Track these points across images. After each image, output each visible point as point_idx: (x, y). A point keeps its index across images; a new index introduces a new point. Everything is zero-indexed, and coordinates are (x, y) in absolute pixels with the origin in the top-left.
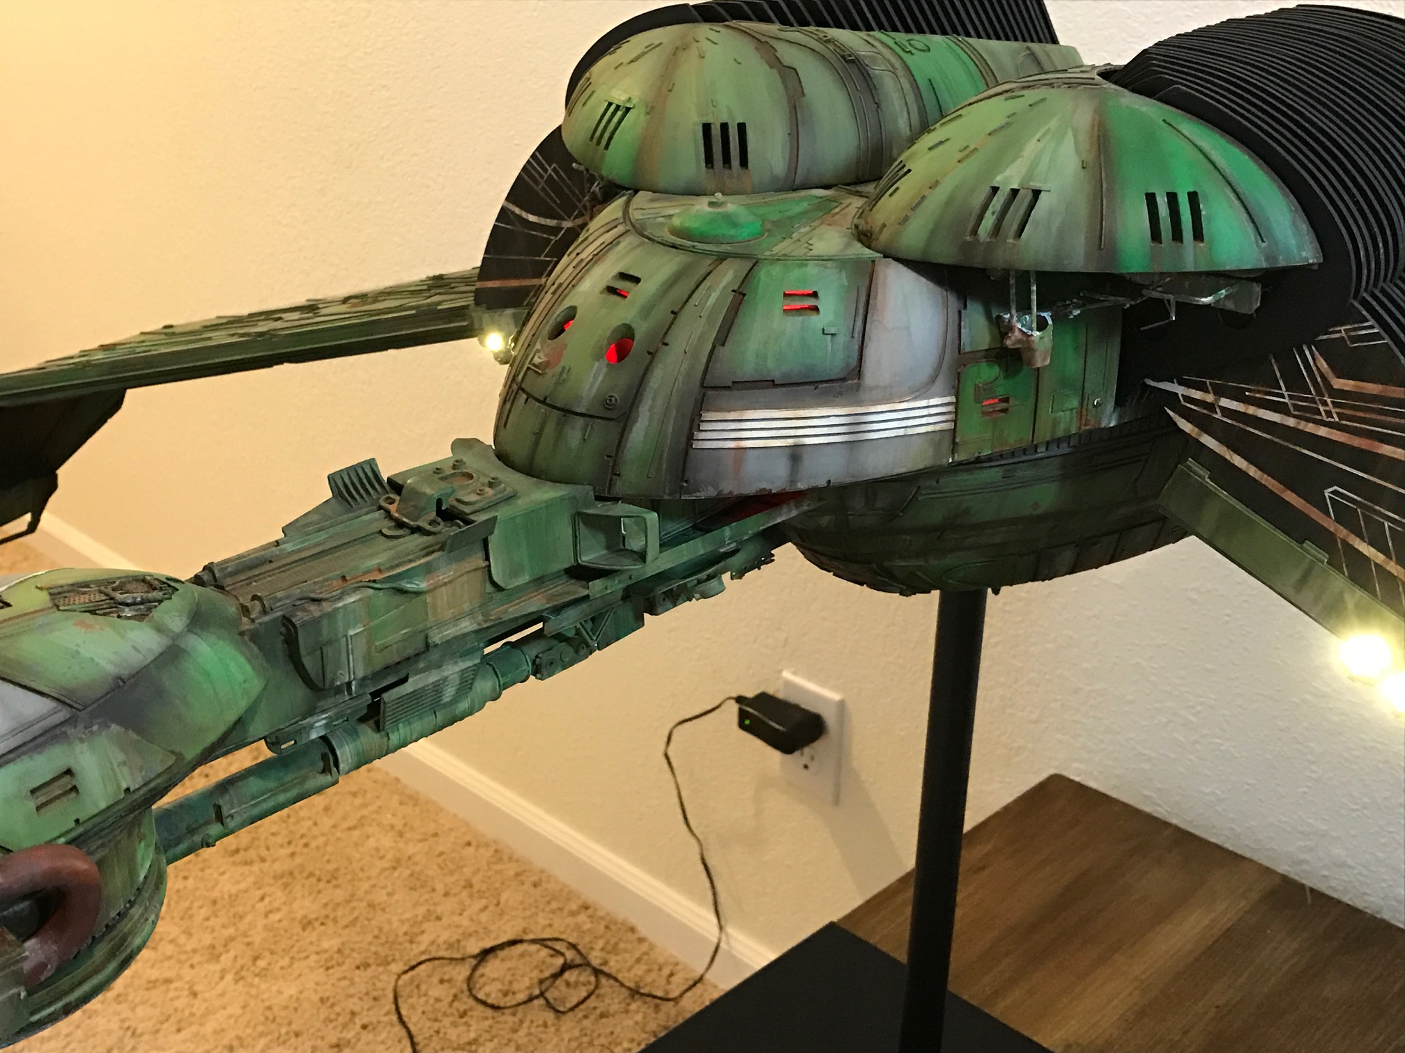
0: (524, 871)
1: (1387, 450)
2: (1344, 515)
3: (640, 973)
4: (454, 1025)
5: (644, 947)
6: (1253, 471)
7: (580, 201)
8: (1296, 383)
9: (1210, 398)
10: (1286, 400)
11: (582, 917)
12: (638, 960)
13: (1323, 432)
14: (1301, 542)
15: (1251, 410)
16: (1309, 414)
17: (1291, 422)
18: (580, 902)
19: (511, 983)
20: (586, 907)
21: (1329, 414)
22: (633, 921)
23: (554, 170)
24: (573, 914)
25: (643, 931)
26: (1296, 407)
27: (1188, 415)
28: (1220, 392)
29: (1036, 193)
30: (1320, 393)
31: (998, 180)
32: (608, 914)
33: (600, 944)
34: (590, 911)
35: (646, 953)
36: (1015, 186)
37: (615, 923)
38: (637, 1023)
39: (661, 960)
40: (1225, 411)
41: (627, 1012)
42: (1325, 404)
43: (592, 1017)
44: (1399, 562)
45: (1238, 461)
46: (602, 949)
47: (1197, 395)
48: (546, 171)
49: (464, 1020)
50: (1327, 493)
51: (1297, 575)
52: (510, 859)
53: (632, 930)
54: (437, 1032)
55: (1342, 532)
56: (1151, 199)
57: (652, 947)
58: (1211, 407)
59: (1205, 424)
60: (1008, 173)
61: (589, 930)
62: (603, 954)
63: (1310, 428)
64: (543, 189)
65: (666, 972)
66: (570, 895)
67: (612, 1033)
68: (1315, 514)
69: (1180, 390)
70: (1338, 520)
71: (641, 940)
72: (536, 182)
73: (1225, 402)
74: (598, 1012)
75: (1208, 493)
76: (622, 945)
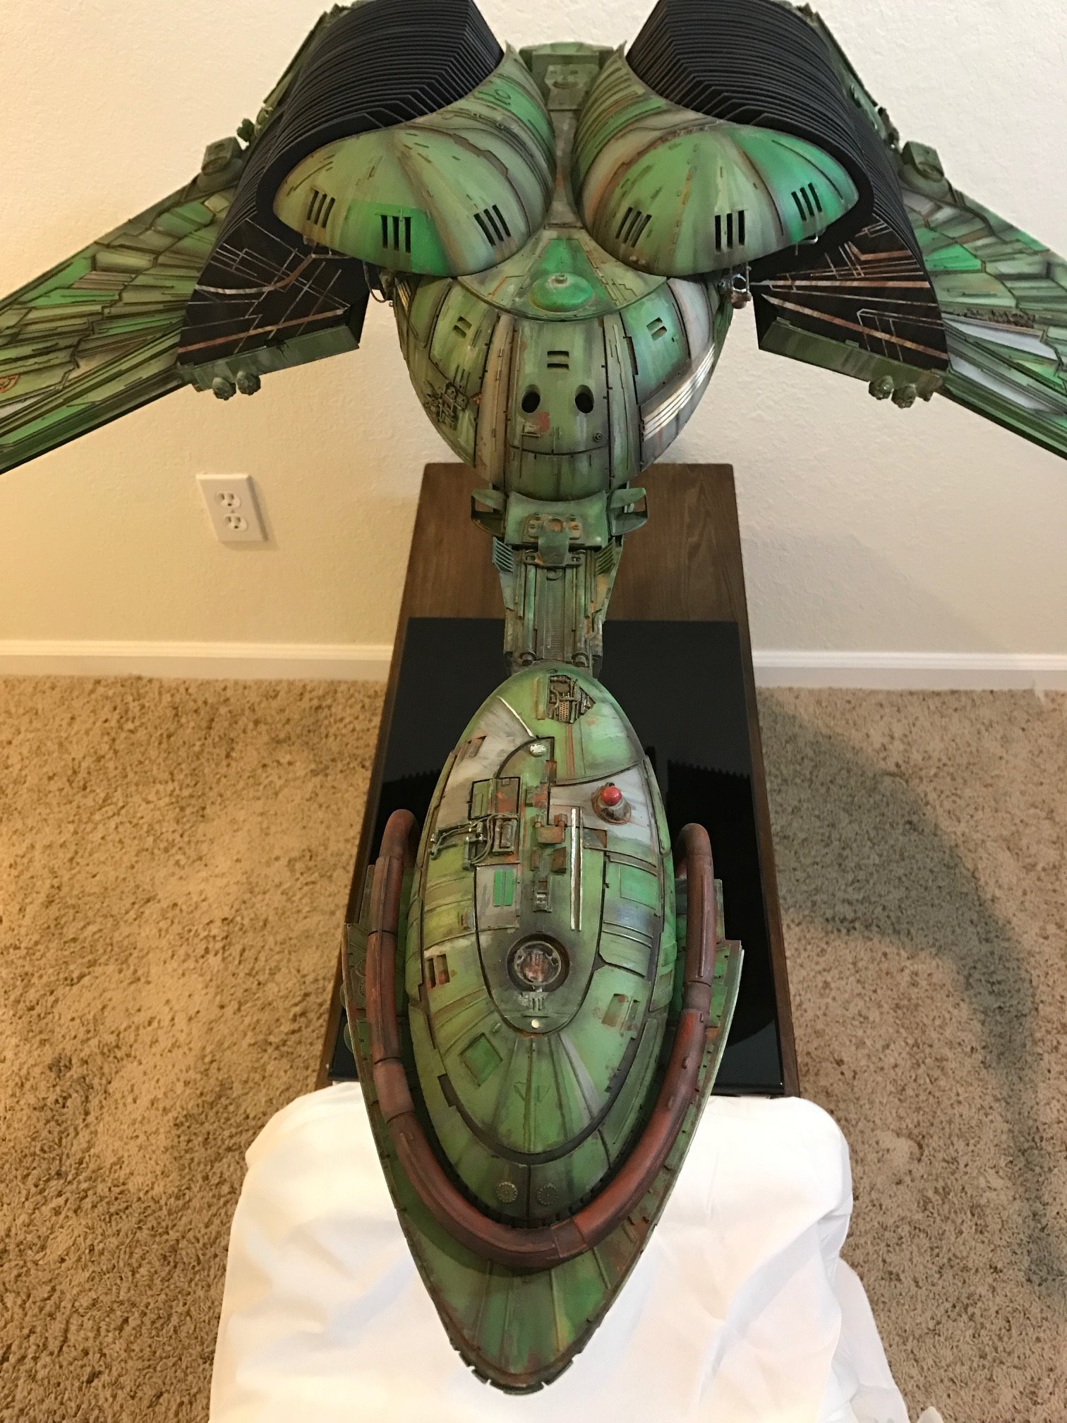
0: (37, 683)
1: (891, 284)
2: (867, 322)
3: (169, 699)
4: (85, 797)
5: (156, 686)
6: (816, 314)
7: (278, 271)
8: (839, 262)
9: (789, 283)
10: (834, 273)
11: (101, 690)
12: (160, 693)
13: (855, 284)
14: (844, 342)
15: (814, 283)
16: (849, 277)
17: (837, 284)
18: (92, 681)
19: (96, 753)
20: (98, 682)
21: (859, 274)
22: (135, 672)
23: (246, 253)
24: (92, 691)
25: (147, 674)
26: (841, 275)
27: (775, 295)
28: (794, 279)
29: (741, 214)
30: (853, 264)
31: (717, 211)
32: (116, 678)
33: (130, 698)
34: (103, 683)
35: (161, 687)
36: (729, 212)
37: (126, 680)
38: (193, 728)
39: (174, 685)
40: (799, 288)
41: (181, 726)
42: (856, 269)
43: (165, 740)
44: (897, 336)
45: (807, 311)
46: (134, 701)
47: (781, 283)
48: (238, 255)
49: (88, 790)
50: (858, 313)
51: (842, 360)
52: (19, 681)
53: (139, 678)
54: (79, 807)
55: (867, 331)
56: (794, 194)
57: (160, 681)
58: (790, 287)
59: (785, 297)
60: (719, 204)
61: (114, 693)
62: (137, 703)
63: (848, 284)
64: (237, 269)
65: (182, 690)
66: (81, 681)
67: (184, 743)
68: (851, 325)
69: (770, 283)
70: (864, 325)
71: (150, 681)
72: (231, 266)
73: (798, 283)
74: (165, 736)
75: (790, 332)
76: (142, 691)
